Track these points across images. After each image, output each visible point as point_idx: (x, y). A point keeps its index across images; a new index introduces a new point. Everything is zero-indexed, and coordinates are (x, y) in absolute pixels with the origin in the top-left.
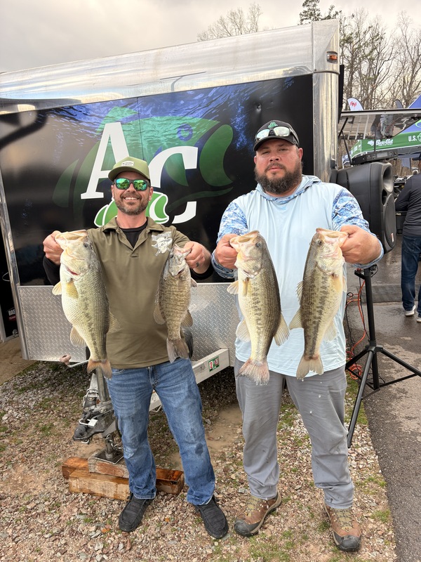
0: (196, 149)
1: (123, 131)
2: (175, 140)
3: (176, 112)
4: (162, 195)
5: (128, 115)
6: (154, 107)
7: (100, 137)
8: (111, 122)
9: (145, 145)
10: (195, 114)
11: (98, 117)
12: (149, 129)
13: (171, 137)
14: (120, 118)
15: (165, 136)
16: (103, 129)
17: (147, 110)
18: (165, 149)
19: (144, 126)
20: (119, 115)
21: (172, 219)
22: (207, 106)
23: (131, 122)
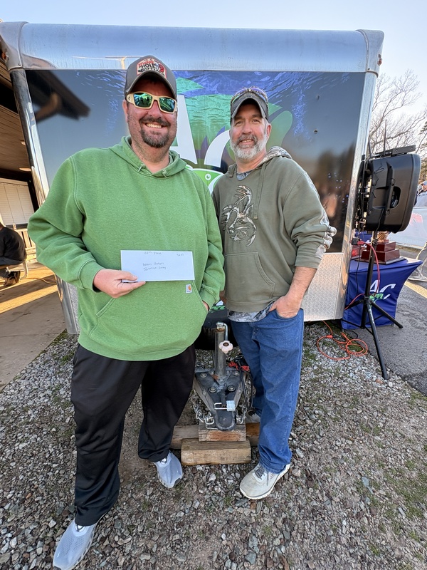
1: (187, 105)
5: (193, 89)
6: (221, 84)
9: (208, 123)
12: (215, 107)
14: (184, 91)
17: (213, 86)
19: (209, 103)
20: (182, 88)
23: (196, 97)
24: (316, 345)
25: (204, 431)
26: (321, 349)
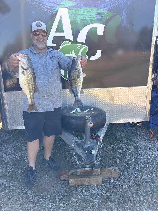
0: (104, 25)
1: (69, 13)
2: (94, 20)
3: (96, 7)
4: (86, 46)
5: (72, 5)
6: (85, 2)
7: (56, 14)
8: (62, 7)
9: (79, 21)
10: (105, 9)
11: (56, 4)
12: (82, 13)
13: (92, 18)
14: (67, 6)
15: (90, 17)
16: (58, 10)
17: (82, 3)
18: (89, 24)
19: (80, 12)
20: (67, 4)
21: (89, 58)
22: (111, 5)
23: (73, 9)
24: (136, 136)
25: (80, 170)
26: (138, 138)
